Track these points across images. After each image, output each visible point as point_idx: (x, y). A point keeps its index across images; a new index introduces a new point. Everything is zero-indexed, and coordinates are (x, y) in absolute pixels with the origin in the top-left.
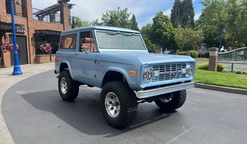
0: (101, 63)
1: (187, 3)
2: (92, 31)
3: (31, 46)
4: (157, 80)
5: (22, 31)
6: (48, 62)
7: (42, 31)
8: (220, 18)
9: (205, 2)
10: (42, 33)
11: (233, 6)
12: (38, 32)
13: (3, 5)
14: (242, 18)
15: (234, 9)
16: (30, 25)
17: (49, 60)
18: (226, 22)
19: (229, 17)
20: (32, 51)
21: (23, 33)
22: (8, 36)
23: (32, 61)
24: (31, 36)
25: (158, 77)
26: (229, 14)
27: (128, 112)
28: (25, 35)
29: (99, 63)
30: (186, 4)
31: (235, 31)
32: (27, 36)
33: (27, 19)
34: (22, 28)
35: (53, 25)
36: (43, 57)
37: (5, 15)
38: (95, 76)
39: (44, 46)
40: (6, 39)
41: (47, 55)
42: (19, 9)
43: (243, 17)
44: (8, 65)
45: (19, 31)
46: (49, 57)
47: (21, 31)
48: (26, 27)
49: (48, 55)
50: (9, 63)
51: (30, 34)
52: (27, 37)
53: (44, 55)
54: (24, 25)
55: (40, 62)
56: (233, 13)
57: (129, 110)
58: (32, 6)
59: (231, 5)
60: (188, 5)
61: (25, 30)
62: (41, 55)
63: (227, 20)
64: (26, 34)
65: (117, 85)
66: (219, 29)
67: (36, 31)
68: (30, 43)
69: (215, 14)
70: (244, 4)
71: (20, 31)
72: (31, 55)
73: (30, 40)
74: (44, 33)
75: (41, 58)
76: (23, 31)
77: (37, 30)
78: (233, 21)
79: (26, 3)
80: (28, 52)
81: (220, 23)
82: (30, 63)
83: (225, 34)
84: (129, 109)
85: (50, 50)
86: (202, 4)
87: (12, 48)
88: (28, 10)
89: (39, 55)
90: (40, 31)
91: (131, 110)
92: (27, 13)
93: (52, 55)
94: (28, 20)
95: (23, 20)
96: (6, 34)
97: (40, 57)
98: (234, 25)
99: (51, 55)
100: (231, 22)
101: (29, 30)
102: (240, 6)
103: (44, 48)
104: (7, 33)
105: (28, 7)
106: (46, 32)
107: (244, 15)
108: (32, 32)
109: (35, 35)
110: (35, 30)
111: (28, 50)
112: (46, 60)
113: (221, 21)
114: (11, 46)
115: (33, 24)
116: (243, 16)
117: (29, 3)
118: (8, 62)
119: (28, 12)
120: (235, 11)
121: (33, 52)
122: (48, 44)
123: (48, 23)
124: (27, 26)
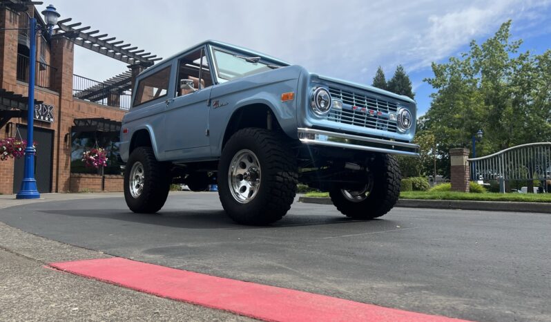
0: (221, 102)
1: (399, 85)
2: (203, 48)
3: (62, 152)
4: (337, 119)
5: (47, 119)
6: (97, 190)
7: (89, 122)
8: (469, 112)
9: (436, 80)
10: (90, 125)
11: (495, 86)
12: (81, 124)
13: (13, 63)
14: (516, 111)
15: (497, 94)
16: (65, 108)
17: (100, 187)
18: (482, 121)
19: (488, 109)
20: (62, 164)
21: (48, 124)
22: (14, 126)
23: (61, 186)
24: (64, 132)
25: (339, 113)
26: (487, 103)
27: (278, 180)
28: (51, 128)
29: (217, 103)
30: (398, 87)
31: (504, 139)
32: (56, 130)
33: (60, 96)
34: (47, 113)
35: (115, 112)
36: (87, 180)
37: (13, 83)
38: (208, 132)
39: (90, 154)
40: (10, 133)
41: (96, 176)
42: (43, 77)
43: (518, 109)
44: (6, 190)
45: (40, 118)
46: (99, 181)
47: (44, 119)
48: (55, 111)
49: (99, 176)
50: (8, 185)
51: (62, 127)
52: (56, 133)
53: (90, 176)
54: (51, 108)
55: (80, 190)
56: (496, 102)
57: (279, 175)
58: (72, 70)
59: (490, 84)
60: (402, 89)
61: (52, 118)
62: (83, 175)
63: (485, 116)
64: (54, 127)
65: (255, 130)
66: (469, 134)
67: (77, 122)
68: (62, 147)
69: (458, 103)
70: (516, 82)
71: (42, 117)
72: (60, 172)
73: (62, 139)
74: (93, 124)
75: (82, 181)
76: (49, 120)
77: (79, 120)
78: (498, 119)
79: (61, 64)
80: (55, 167)
81: (470, 120)
82: (57, 192)
83: (482, 144)
84: (280, 173)
85: (103, 163)
86: (430, 83)
87: (20, 149)
88: (64, 76)
89: (77, 175)
90: (85, 120)
91: (284, 175)
92: (60, 83)
93: (107, 176)
94: (62, 97)
95: (50, 96)
96: (10, 121)
97: (79, 178)
98: (499, 125)
99: (104, 178)
100: (494, 119)
101: (62, 117)
102: (508, 86)
103: (92, 158)
104: (12, 120)
105: (63, 71)
106: (98, 124)
107: (518, 105)
108: (68, 122)
109: (73, 129)
110: (75, 120)
111: (55, 161)
112: (94, 187)
113: (472, 118)
114: (19, 146)
115: (71, 107)
116: (517, 107)
117: (68, 63)
118: (7, 183)
119: (63, 81)
120: (498, 99)
121: (66, 167)
122: (100, 150)
123: (105, 107)
124: (58, 109)
